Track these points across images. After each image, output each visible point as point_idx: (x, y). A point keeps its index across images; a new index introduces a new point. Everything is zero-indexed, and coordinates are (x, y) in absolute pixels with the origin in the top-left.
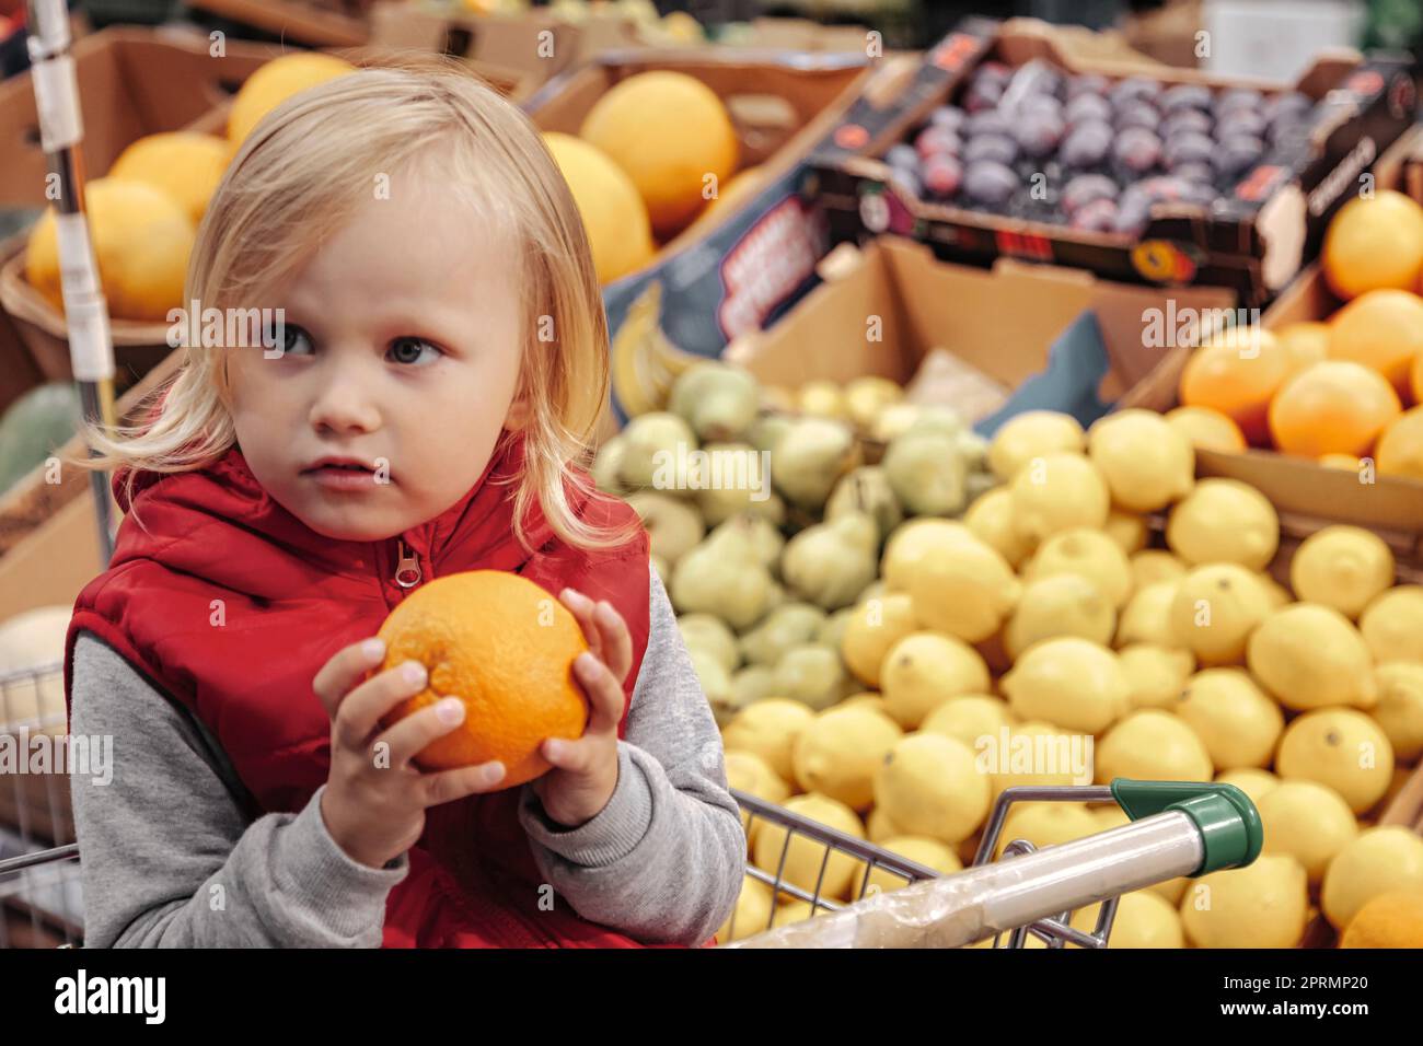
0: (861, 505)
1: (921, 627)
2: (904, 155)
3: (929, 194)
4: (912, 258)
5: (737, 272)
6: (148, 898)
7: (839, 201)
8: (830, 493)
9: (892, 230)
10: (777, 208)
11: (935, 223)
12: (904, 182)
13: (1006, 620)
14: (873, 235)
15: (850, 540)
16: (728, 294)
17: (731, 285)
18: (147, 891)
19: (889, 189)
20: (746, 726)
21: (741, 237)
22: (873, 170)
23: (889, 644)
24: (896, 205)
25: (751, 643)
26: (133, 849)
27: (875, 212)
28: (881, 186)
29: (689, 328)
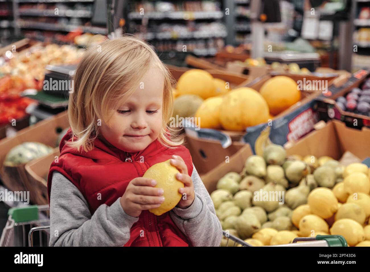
0: (306, 183)
1: (312, 213)
2: (342, 99)
3: (347, 109)
4: (340, 125)
5: (292, 126)
6: (65, 229)
7: (323, 110)
8: (300, 180)
9: (336, 118)
10: (306, 111)
11: (346, 116)
12: (340, 105)
13: (335, 213)
14: (331, 119)
15: (302, 192)
16: (290, 131)
17: (291, 129)
18: (65, 227)
19: (335, 107)
20: (261, 234)
21: (295, 117)
22: (331, 102)
23: (302, 216)
24: (337, 111)
25: (271, 216)
26: (63, 217)
27: (331, 113)
28: (333, 106)
29: (277, 138)
